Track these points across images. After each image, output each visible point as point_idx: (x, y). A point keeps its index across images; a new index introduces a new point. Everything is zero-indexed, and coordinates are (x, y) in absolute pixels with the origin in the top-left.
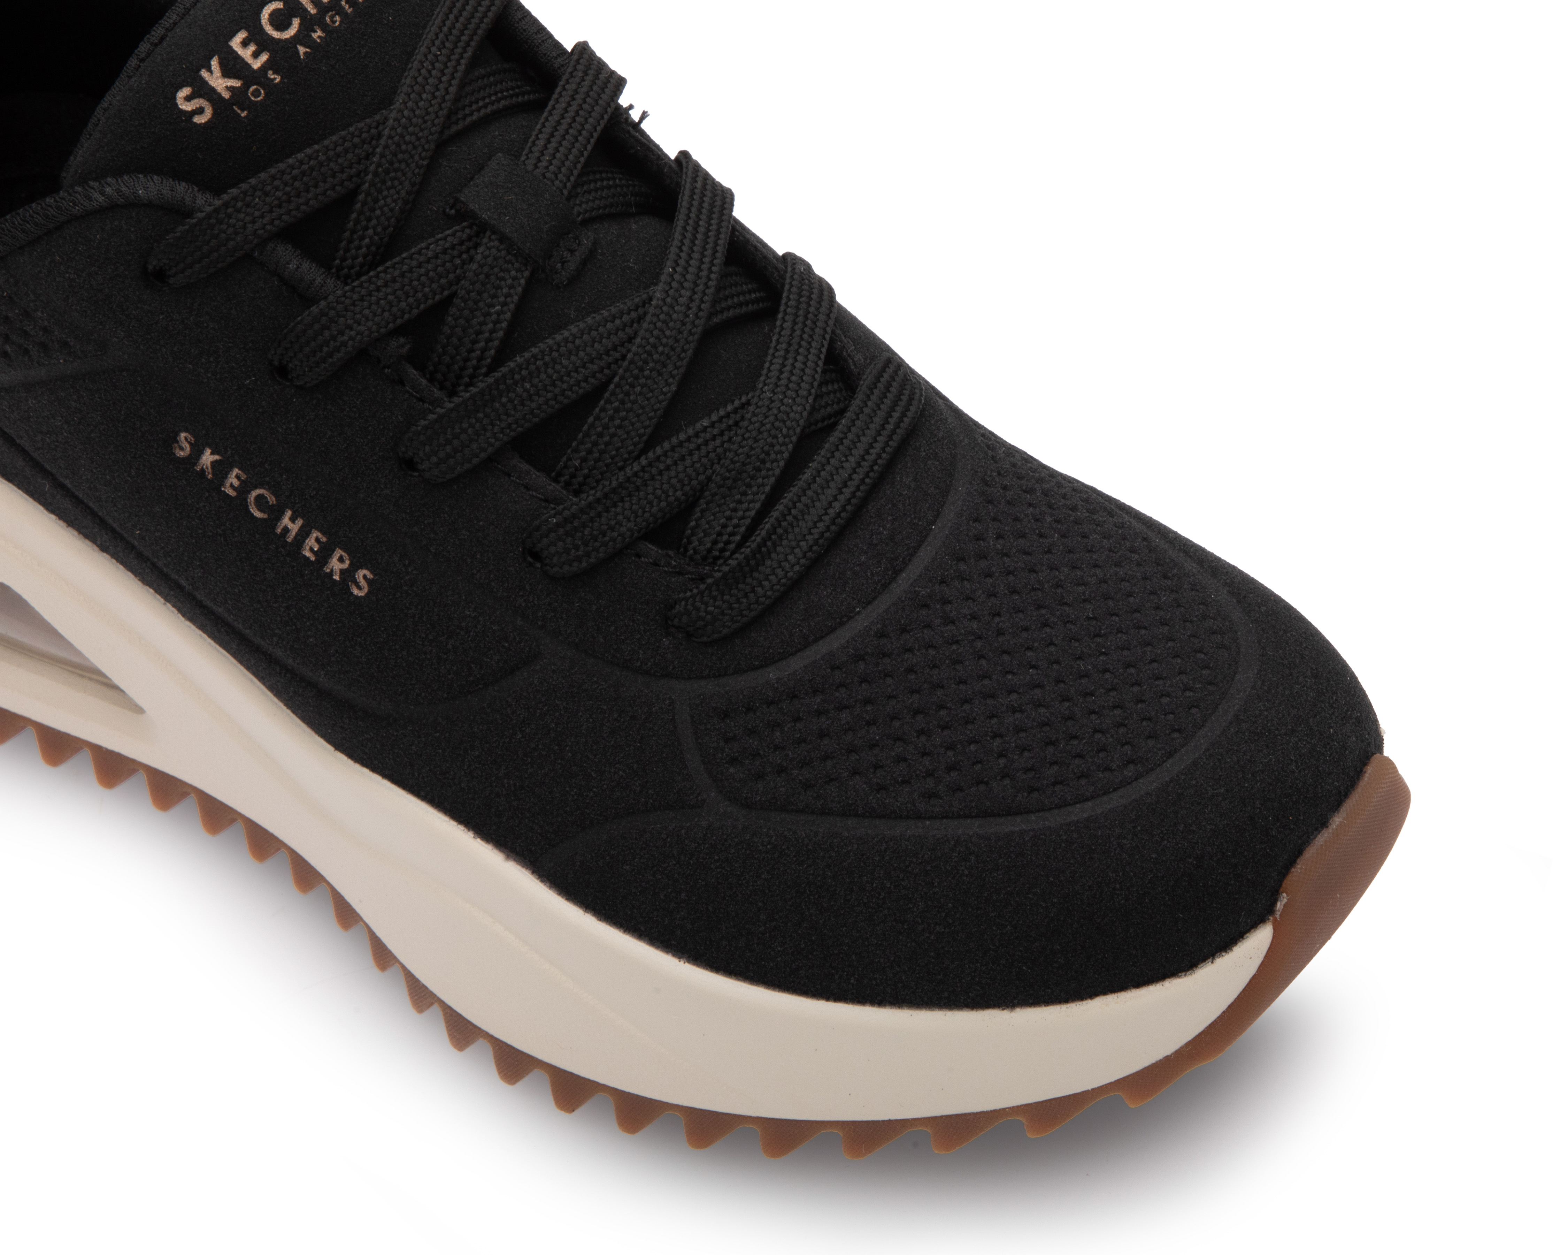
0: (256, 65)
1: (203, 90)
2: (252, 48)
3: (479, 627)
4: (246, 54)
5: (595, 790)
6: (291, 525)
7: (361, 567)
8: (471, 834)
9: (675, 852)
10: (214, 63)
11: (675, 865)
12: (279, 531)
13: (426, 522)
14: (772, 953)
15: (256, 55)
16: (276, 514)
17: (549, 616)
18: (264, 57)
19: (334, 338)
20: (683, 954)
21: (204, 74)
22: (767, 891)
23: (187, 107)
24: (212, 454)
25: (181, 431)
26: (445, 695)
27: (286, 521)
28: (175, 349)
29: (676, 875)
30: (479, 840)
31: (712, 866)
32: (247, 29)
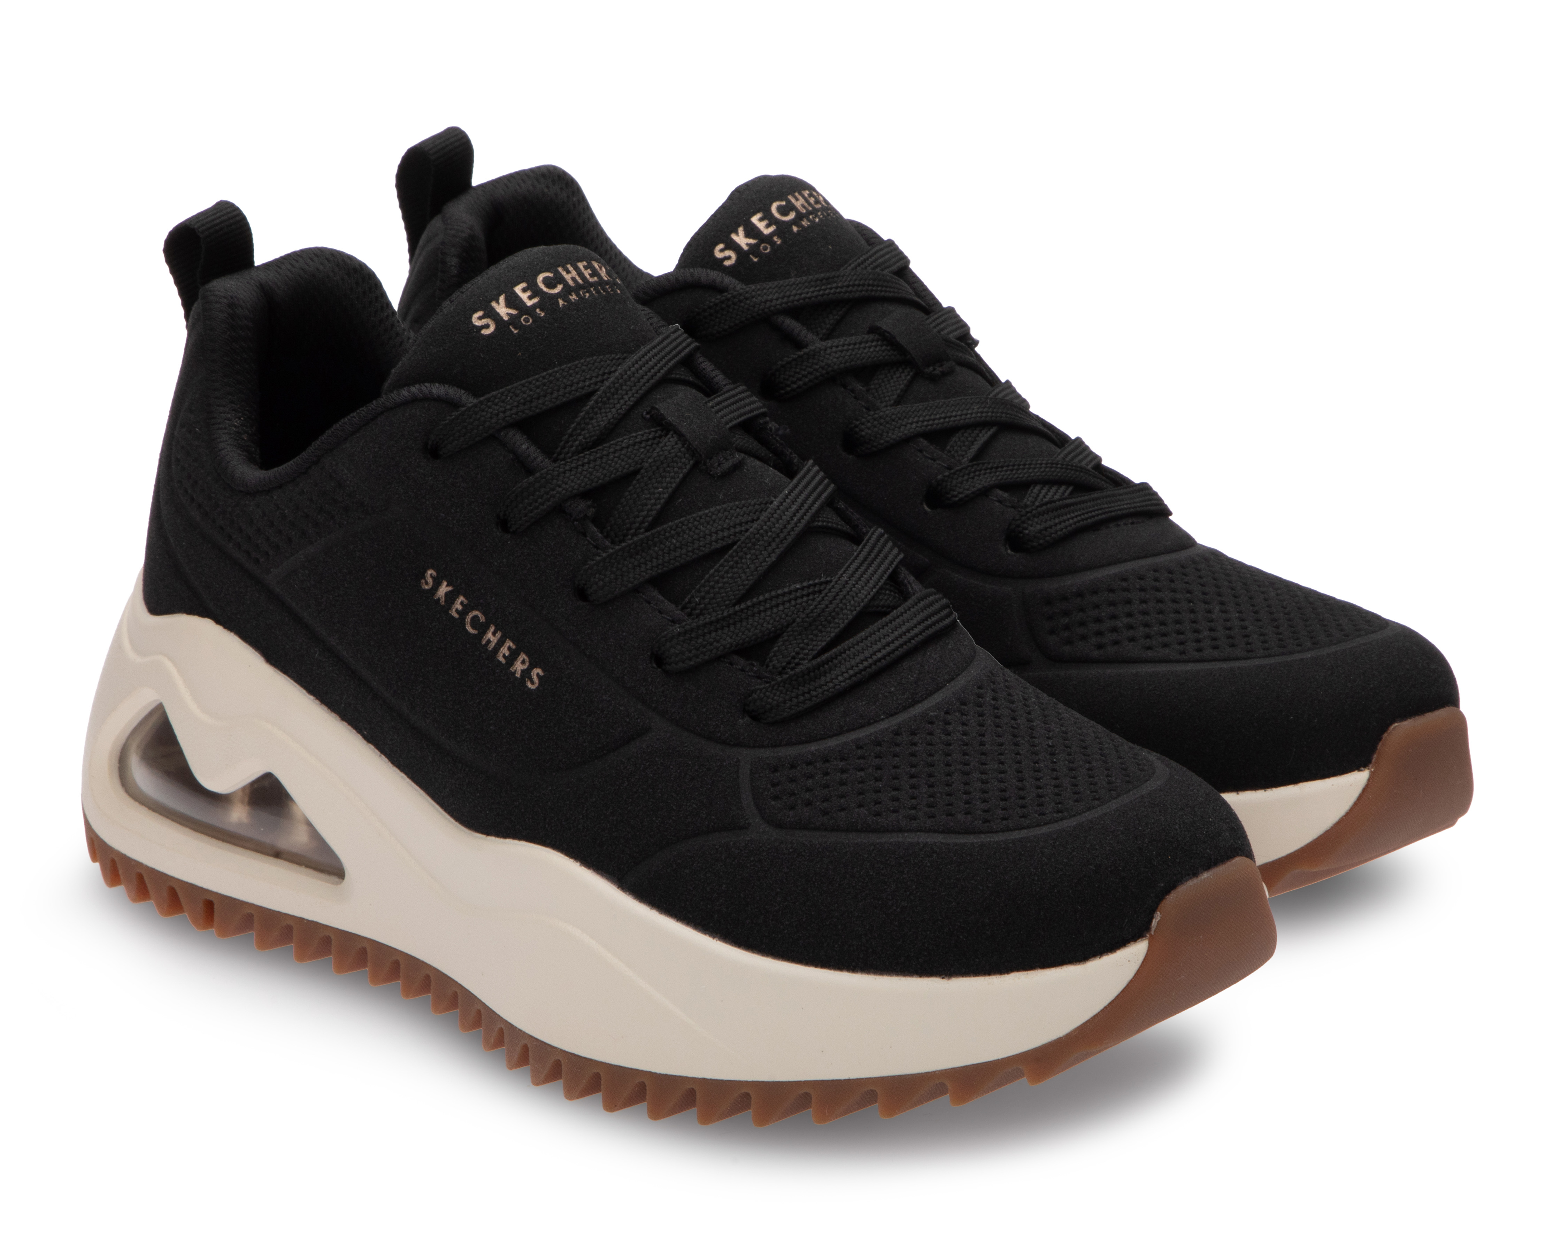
0: (529, 303)
1: (491, 314)
2: (529, 293)
3: (611, 707)
4: (524, 296)
5: (673, 818)
6: (491, 637)
7: (536, 667)
8: (578, 864)
9: (723, 857)
10: (502, 299)
11: (721, 866)
12: (484, 642)
13: (586, 632)
14: (781, 927)
15: (530, 298)
16: (483, 629)
17: (661, 700)
18: (535, 300)
19: (547, 493)
20: (717, 934)
21: (494, 304)
22: (785, 881)
23: (478, 323)
24: (447, 586)
25: (428, 568)
26: (579, 760)
27: (489, 635)
28: (435, 502)
29: (721, 873)
30: (583, 867)
31: (748, 865)
32: (527, 283)
